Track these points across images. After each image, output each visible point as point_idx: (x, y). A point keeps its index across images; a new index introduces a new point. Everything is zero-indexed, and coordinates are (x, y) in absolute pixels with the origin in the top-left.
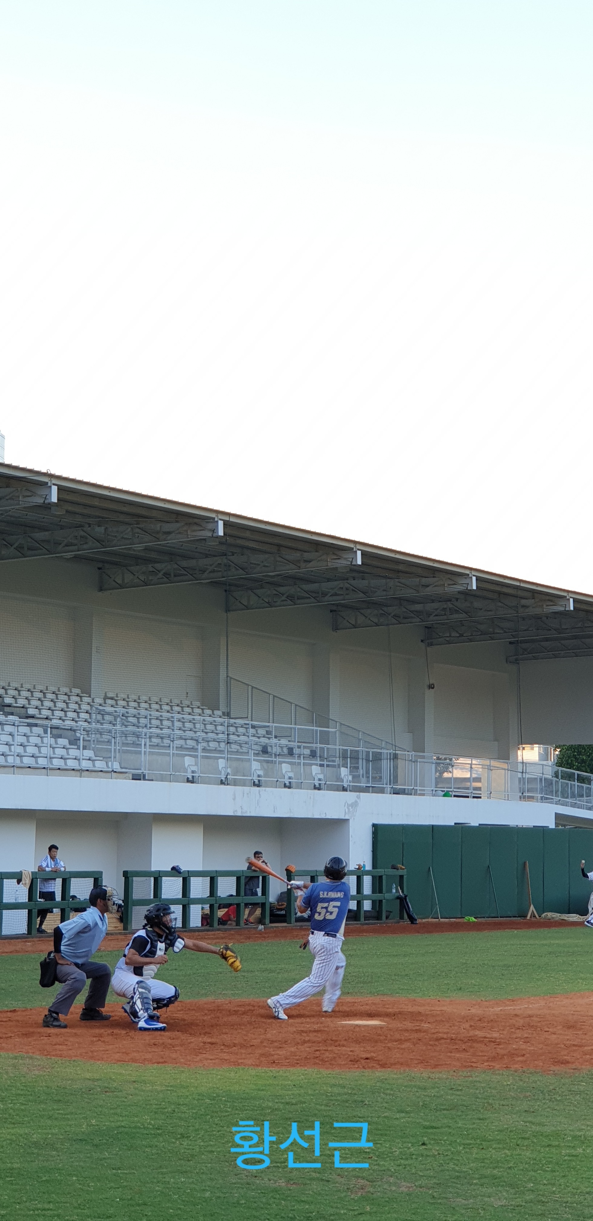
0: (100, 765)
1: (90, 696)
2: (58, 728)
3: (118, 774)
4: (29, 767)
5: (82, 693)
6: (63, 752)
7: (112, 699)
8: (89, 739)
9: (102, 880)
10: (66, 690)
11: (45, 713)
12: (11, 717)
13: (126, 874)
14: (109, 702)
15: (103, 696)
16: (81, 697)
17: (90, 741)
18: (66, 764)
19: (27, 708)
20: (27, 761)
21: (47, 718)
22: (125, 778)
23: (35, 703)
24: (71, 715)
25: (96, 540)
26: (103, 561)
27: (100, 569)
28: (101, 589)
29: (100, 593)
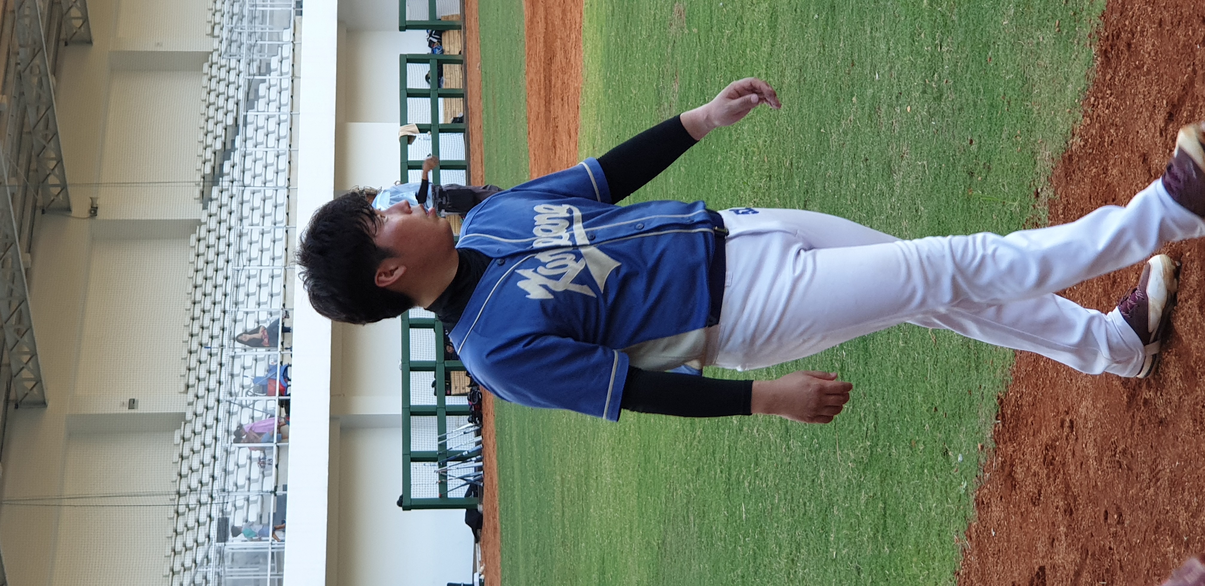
0: (287, 51)
1: (212, 53)
2: (248, 94)
3: (297, 31)
4: (291, 129)
5: (208, 61)
6: (274, 91)
7: (213, 28)
8: (258, 61)
9: (409, 55)
10: (205, 79)
11: (231, 105)
12: (237, 144)
13: (403, 28)
14: (217, 32)
15: (210, 38)
16: (212, 64)
17: (261, 61)
18: (287, 89)
19: (226, 125)
20: (284, 130)
21: (237, 104)
22: (301, 23)
23: (220, 116)
24: (232, 77)
25: (34, 56)
26: (58, 41)
27: (66, 44)
28: (90, 42)
29: (94, 43)
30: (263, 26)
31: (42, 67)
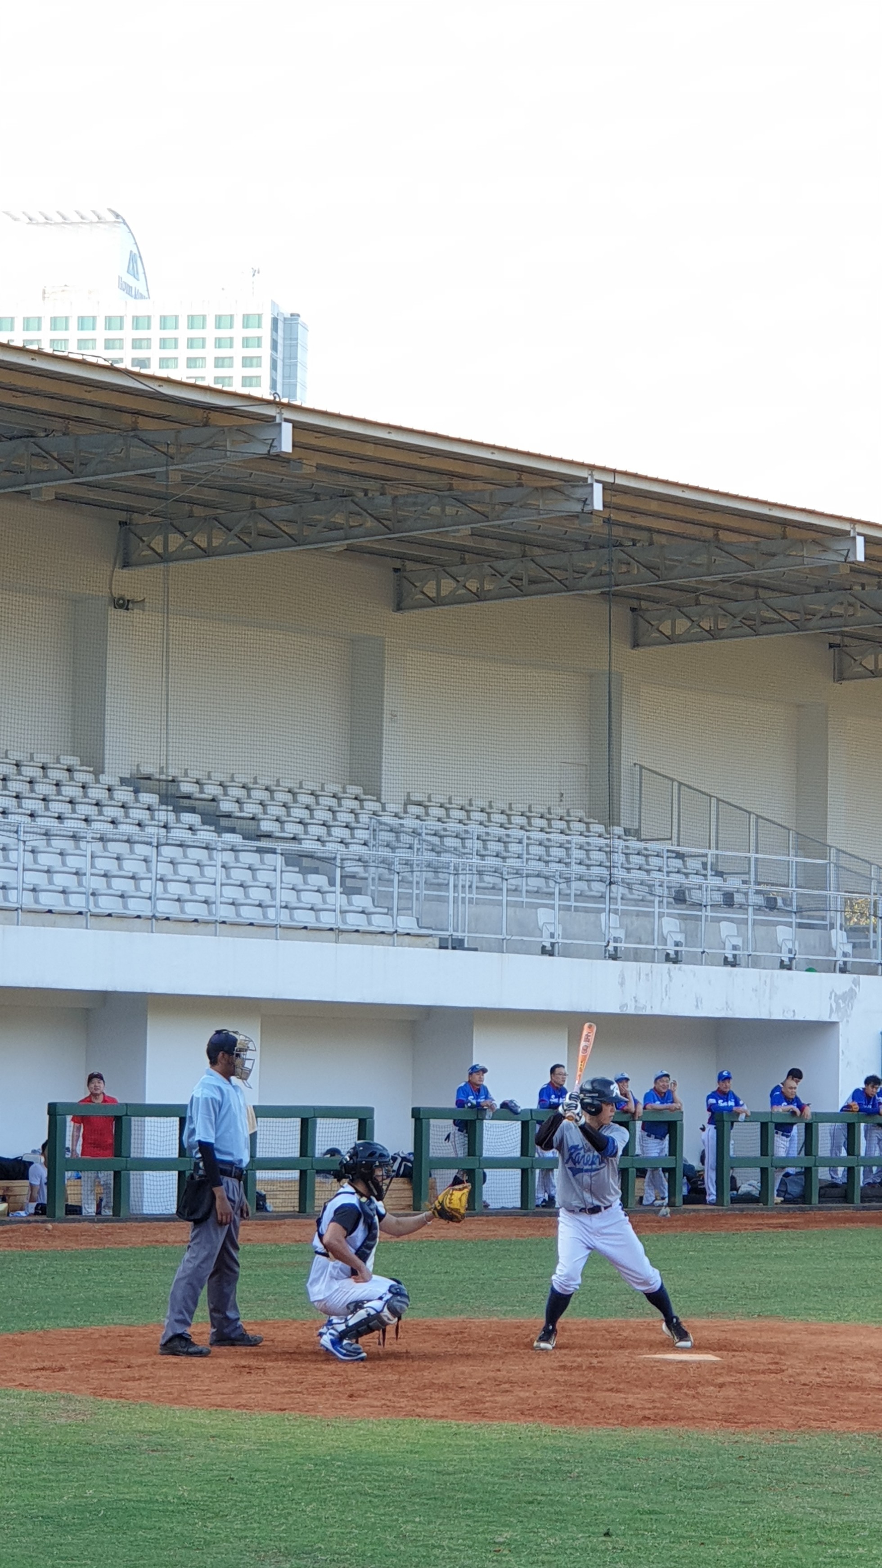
0: (380, 921)
1: (378, 800)
2: (312, 857)
3: (414, 939)
4: (251, 924)
5: (365, 794)
6: (315, 899)
7: (419, 804)
8: (366, 875)
9: (373, 1123)
10: (336, 788)
11: (292, 829)
12: (228, 837)
13: (416, 1114)
14: (414, 809)
15: (403, 798)
16: (361, 801)
17: (366, 879)
18: (318, 919)
19: (259, 820)
20: (249, 913)
21: (294, 839)
22: (427, 946)
23: (275, 811)
24: (339, 832)
25: (377, 519)
26: (402, 557)
27: (396, 570)
28: (399, 608)
29: (398, 615)
30: (422, 884)
31: (356, 531)
